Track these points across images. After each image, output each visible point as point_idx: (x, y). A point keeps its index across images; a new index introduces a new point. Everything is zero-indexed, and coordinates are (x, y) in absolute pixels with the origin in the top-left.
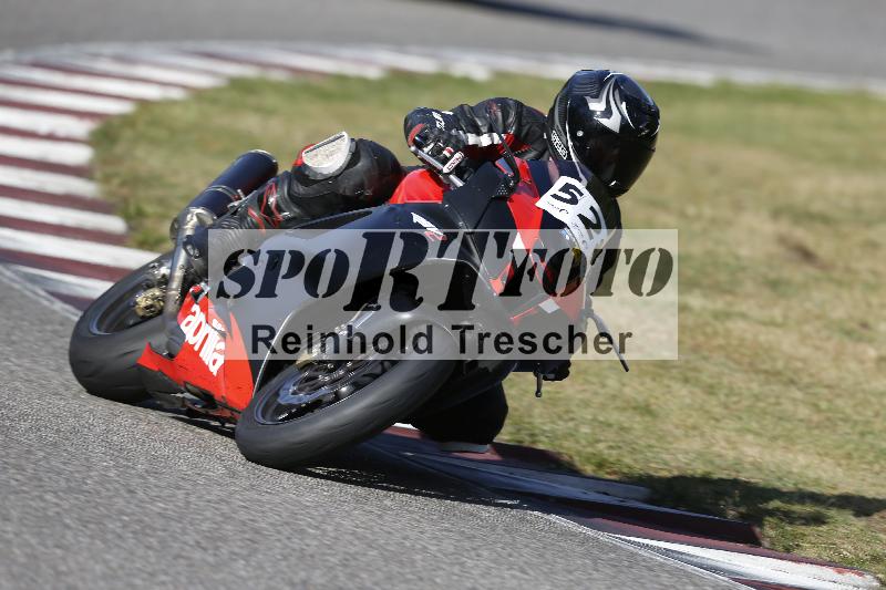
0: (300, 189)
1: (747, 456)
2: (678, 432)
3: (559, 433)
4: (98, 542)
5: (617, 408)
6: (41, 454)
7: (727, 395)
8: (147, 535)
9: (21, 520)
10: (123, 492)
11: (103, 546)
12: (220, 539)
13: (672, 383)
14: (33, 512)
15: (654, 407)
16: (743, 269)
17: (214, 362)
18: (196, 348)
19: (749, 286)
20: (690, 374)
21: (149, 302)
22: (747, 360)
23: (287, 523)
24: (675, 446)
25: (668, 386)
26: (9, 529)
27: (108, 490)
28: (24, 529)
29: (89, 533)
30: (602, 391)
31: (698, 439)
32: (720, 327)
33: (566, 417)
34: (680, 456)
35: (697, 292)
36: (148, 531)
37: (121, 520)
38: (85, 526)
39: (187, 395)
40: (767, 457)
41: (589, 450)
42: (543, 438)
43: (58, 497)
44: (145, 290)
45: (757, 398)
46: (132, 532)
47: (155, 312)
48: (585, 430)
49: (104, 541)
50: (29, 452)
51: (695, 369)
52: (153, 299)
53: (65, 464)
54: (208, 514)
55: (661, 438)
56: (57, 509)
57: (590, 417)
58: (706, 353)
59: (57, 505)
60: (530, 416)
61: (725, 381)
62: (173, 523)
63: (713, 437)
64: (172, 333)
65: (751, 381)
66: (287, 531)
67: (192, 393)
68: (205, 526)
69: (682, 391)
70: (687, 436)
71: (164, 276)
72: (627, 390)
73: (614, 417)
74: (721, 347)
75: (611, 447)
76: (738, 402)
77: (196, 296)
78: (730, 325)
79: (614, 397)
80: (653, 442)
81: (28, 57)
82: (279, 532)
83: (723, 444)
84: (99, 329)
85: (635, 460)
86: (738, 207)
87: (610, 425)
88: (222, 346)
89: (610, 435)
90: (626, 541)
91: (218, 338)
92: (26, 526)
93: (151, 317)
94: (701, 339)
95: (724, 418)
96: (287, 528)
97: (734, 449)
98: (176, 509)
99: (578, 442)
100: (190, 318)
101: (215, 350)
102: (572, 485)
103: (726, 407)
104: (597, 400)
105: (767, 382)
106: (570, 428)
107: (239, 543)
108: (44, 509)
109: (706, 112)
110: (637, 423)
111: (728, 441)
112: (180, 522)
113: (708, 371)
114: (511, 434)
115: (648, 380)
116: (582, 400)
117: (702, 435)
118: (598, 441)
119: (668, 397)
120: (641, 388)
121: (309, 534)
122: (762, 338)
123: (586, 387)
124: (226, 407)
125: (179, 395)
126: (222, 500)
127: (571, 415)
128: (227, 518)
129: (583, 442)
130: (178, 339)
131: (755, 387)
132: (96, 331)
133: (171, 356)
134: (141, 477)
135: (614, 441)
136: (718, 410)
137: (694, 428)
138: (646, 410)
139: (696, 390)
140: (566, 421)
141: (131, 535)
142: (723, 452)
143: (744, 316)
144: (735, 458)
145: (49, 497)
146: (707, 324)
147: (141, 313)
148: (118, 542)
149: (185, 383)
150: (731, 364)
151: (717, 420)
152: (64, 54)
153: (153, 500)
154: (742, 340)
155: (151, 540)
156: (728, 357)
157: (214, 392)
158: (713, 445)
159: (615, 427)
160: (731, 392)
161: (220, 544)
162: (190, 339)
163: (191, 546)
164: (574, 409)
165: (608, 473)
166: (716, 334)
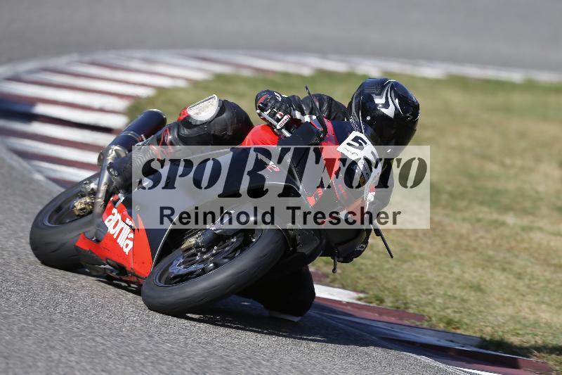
0: (185, 132)
1: (542, 318)
2: (498, 303)
3: (422, 302)
4: (129, 368)
5: (459, 287)
6: (93, 312)
7: (530, 280)
8: (160, 364)
9: (80, 353)
10: (145, 336)
11: (132, 371)
12: (206, 367)
13: (495, 271)
14: (87, 348)
15: (483, 287)
16: (541, 199)
17: (127, 245)
18: (115, 237)
19: (544, 210)
20: (506, 266)
21: (83, 206)
22: (542, 257)
23: (250, 358)
24: (497, 311)
25: (492, 273)
26: (73, 359)
27: (136, 335)
28: (82, 359)
29: (123, 362)
30: (450, 276)
31: (511, 307)
32: (525, 236)
33: (427, 292)
34: (500, 318)
35: (511, 214)
36: (160, 361)
37: (144, 355)
38: (120, 358)
39: (107, 266)
40: (555, 319)
41: (442, 313)
42: (412, 306)
43: (104, 339)
44: (80, 198)
45: (549, 281)
46: (152, 362)
47: (87, 212)
48: (439, 300)
49: (133, 368)
50: (86, 310)
51: (510, 263)
52: (85, 204)
53: (108, 318)
54: (200, 351)
55: (487, 307)
56: (102, 347)
57: (442, 292)
58: (516, 253)
59: (103, 344)
60: (404, 291)
61: (529, 270)
62: (176, 357)
63: (521, 306)
64: (99, 226)
65: (545, 271)
66: (249, 362)
67: (110, 265)
68: (197, 359)
69: (501, 277)
70: (504, 305)
71: (92, 189)
72: (466, 276)
73: (458, 292)
74: (526, 249)
75: (455, 312)
76: (537, 284)
77: (115, 203)
78: (532, 235)
79: (458, 280)
80: (482, 309)
81: (88, 58)
82: (244, 363)
83: (527, 310)
84: (49, 223)
85: (471, 321)
86: (538, 159)
87: (455, 298)
88: (132, 235)
89: (455, 304)
90: (465, 372)
91: (130, 230)
92: (83, 357)
93: (83, 216)
94: (513, 243)
95: (528, 294)
96: (249, 360)
97: (534, 314)
98: (179, 348)
99: (434, 308)
100: (111, 217)
101: (127, 238)
102: (430, 336)
103: (529, 287)
104: (447, 282)
105: (555, 272)
106: (429, 300)
107: (219, 370)
108: (95, 347)
109: (518, 99)
110: (472, 296)
111: (530, 309)
112: (181, 356)
113: (518, 264)
114: (392, 302)
115: (479, 269)
116: (437, 282)
117: (514, 304)
118: (448, 308)
119: (492, 280)
120: (475, 275)
121: (263, 365)
122: (552, 244)
123: (439, 273)
124: (134, 275)
125: (102, 266)
126: (208, 343)
127: (431, 291)
128: (211, 354)
129: (438, 308)
130: (103, 230)
131: (547, 274)
132: (47, 224)
133: (98, 241)
134: (157, 327)
135: (457, 308)
136: (524, 289)
137: (509, 300)
138: (478, 288)
139: (511, 276)
140: (427, 295)
141: (149, 364)
142: (527, 316)
143: (540, 229)
144: (535, 320)
145: (98, 339)
146: (517, 234)
147: (77, 213)
148: (141, 368)
149: (107, 259)
150: (532, 260)
151: (523, 295)
152: (110, 57)
153: (164, 342)
154: (540, 245)
155: (163, 367)
156: (531, 255)
157: (125, 265)
158: (520, 311)
159: (458, 299)
160: (532, 277)
161: (206, 370)
162: (111, 231)
163: (188, 371)
164: (432, 287)
165: (453, 328)
166: (523, 240)
